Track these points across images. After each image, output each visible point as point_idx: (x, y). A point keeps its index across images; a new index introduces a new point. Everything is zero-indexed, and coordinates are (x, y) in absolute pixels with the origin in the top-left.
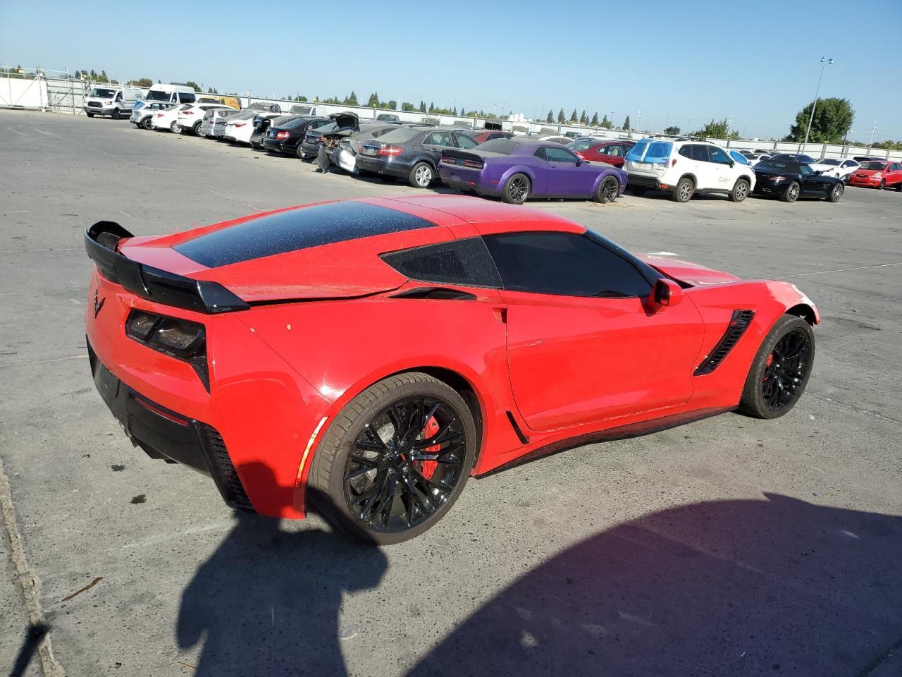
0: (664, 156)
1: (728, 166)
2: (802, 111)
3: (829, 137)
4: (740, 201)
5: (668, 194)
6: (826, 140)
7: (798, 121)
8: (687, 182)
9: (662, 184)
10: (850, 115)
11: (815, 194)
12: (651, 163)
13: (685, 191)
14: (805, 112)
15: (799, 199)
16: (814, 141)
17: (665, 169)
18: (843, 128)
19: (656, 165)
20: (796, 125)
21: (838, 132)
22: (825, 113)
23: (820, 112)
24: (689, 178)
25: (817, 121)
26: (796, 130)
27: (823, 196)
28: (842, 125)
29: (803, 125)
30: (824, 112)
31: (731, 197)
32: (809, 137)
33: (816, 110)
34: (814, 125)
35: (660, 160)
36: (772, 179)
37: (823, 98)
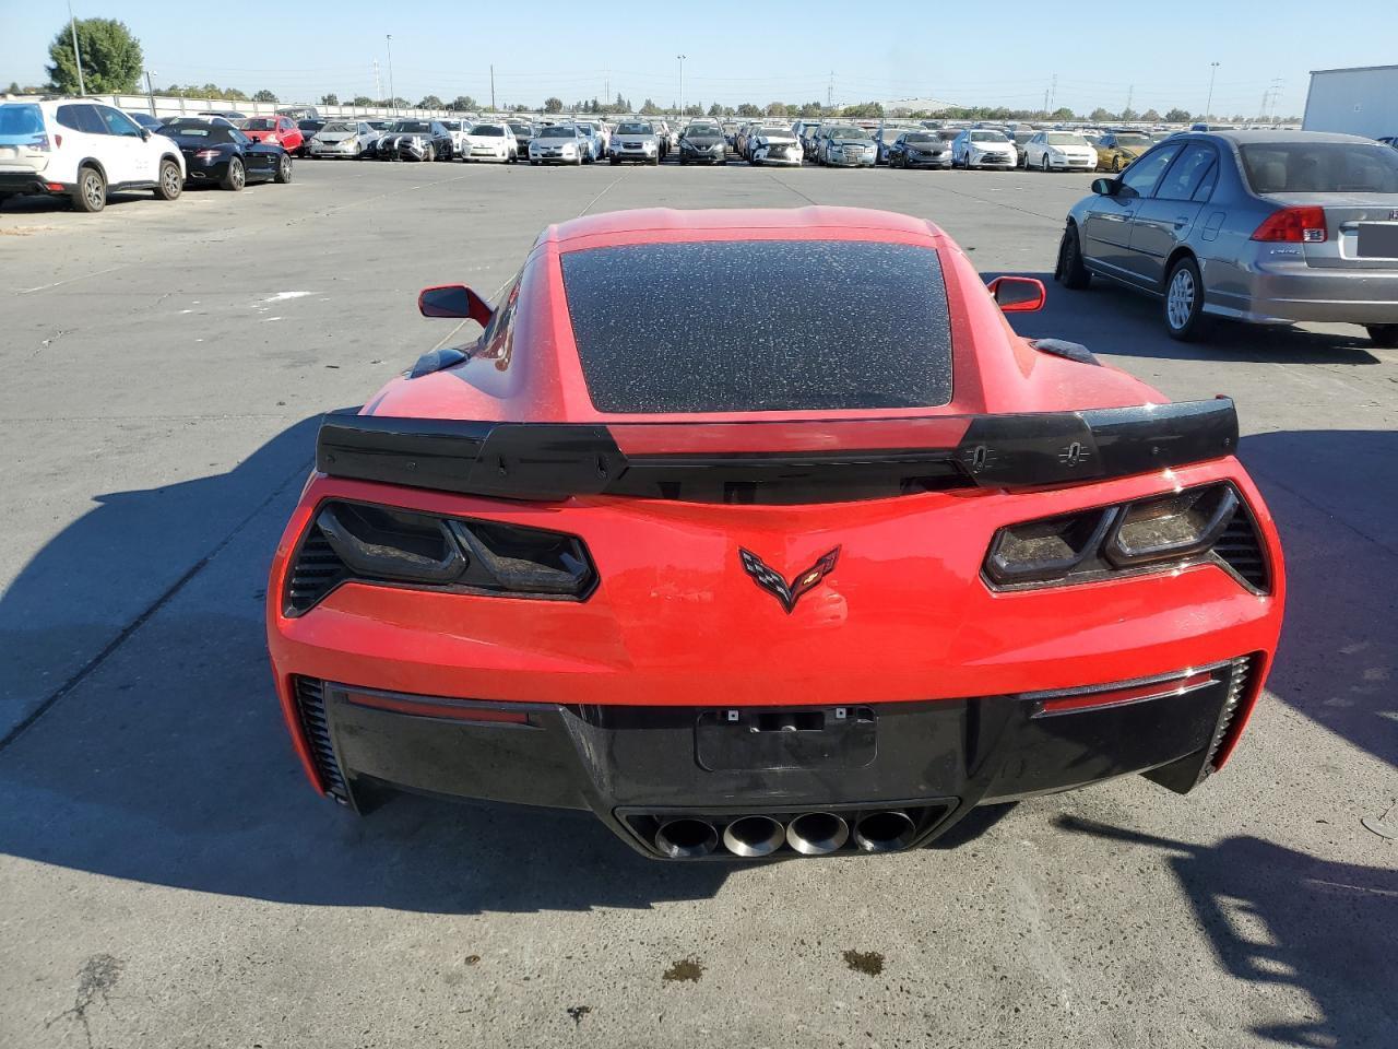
0: (32, 131)
1: (139, 140)
2: (55, 42)
3: (116, 82)
4: (174, 198)
5: (65, 200)
6: (113, 87)
7: (54, 58)
8: (91, 176)
9: (50, 184)
10: (134, 46)
11: (259, 174)
12: (13, 146)
13: (91, 191)
14: (62, 42)
15: (247, 184)
16: (94, 90)
17: (44, 154)
18: (131, 68)
19: (23, 149)
20: (53, 65)
21: (127, 75)
22: (95, 44)
23: (85, 41)
24: (90, 165)
25: (87, 57)
26: (56, 73)
27: (268, 175)
28: (128, 62)
29: (66, 66)
30: (92, 42)
31: (159, 194)
32: (86, 85)
33: (78, 39)
34: (84, 64)
35: (28, 138)
36: (199, 155)
37: (82, 18)
